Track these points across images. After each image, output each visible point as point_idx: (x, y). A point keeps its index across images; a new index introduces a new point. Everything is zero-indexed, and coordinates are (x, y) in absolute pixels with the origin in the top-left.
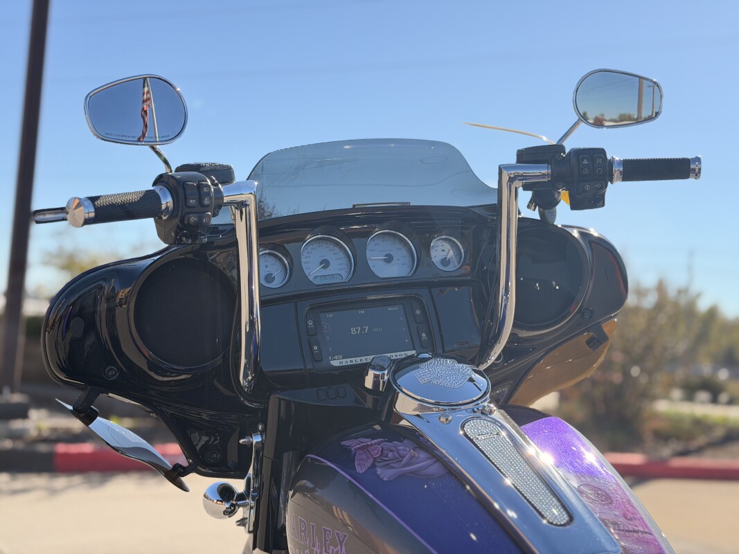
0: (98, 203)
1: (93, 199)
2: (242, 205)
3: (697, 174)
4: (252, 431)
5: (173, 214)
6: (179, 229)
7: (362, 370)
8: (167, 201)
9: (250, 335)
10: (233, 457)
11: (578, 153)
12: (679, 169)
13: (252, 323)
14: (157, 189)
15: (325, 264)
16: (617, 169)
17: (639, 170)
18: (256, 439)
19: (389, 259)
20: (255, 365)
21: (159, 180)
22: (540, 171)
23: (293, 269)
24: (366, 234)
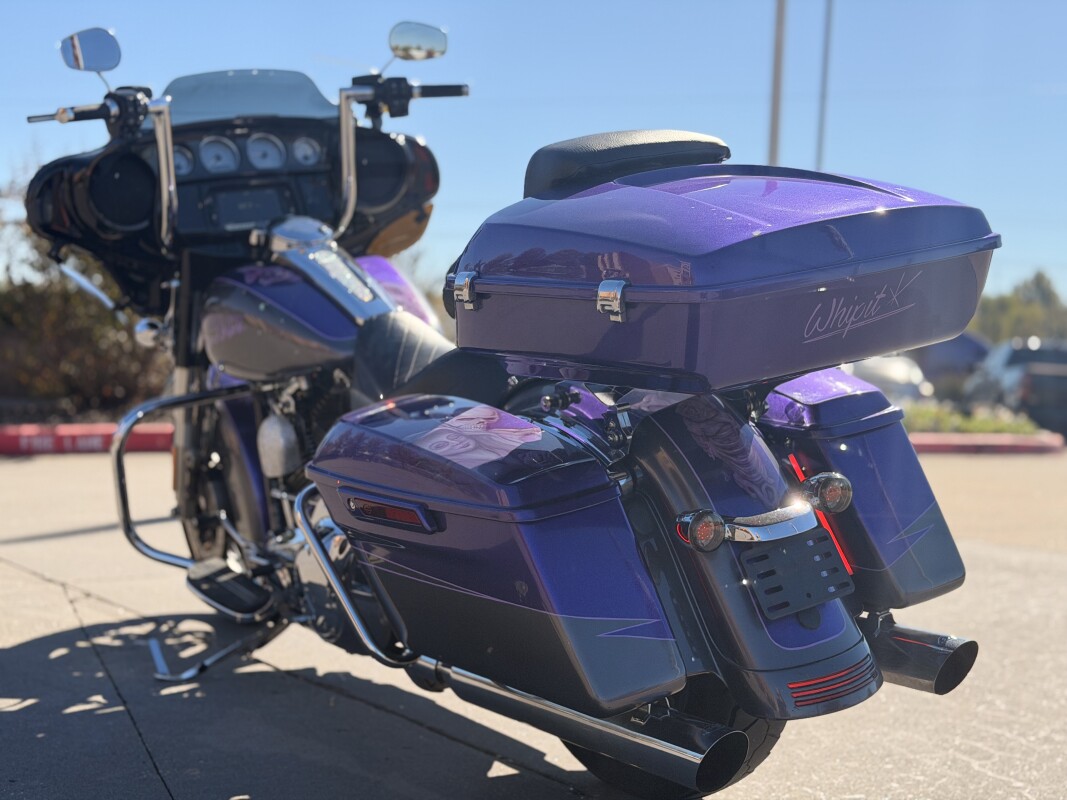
0: (76, 110)
1: (72, 108)
2: (159, 113)
3: (467, 94)
4: (169, 278)
5: (118, 117)
6: (122, 128)
7: (248, 233)
8: (114, 110)
9: (170, 208)
10: (155, 301)
11: (391, 80)
12: (456, 91)
13: (170, 201)
14: (109, 103)
15: (218, 158)
16: (416, 92)
17: (429, 91)
18: (175, 284)
19: (265, 156)
20: (172, 229)
21: (109, 96)
22: (368, 92)
23: (196, 162)
24: (246, 136)
